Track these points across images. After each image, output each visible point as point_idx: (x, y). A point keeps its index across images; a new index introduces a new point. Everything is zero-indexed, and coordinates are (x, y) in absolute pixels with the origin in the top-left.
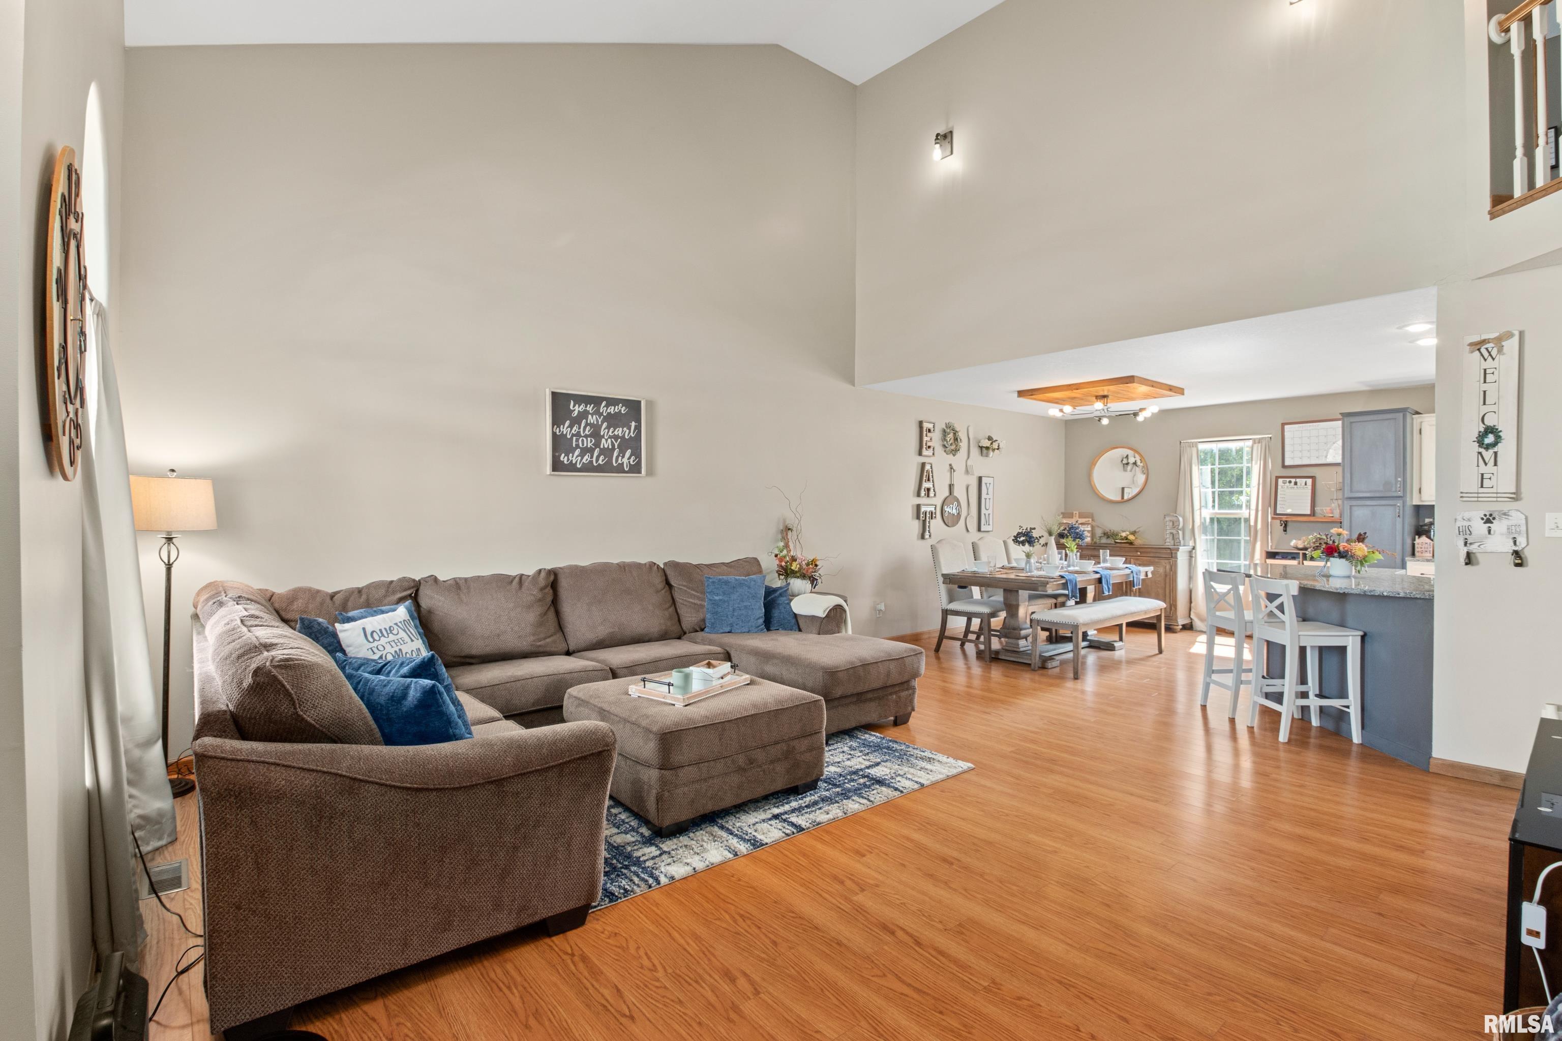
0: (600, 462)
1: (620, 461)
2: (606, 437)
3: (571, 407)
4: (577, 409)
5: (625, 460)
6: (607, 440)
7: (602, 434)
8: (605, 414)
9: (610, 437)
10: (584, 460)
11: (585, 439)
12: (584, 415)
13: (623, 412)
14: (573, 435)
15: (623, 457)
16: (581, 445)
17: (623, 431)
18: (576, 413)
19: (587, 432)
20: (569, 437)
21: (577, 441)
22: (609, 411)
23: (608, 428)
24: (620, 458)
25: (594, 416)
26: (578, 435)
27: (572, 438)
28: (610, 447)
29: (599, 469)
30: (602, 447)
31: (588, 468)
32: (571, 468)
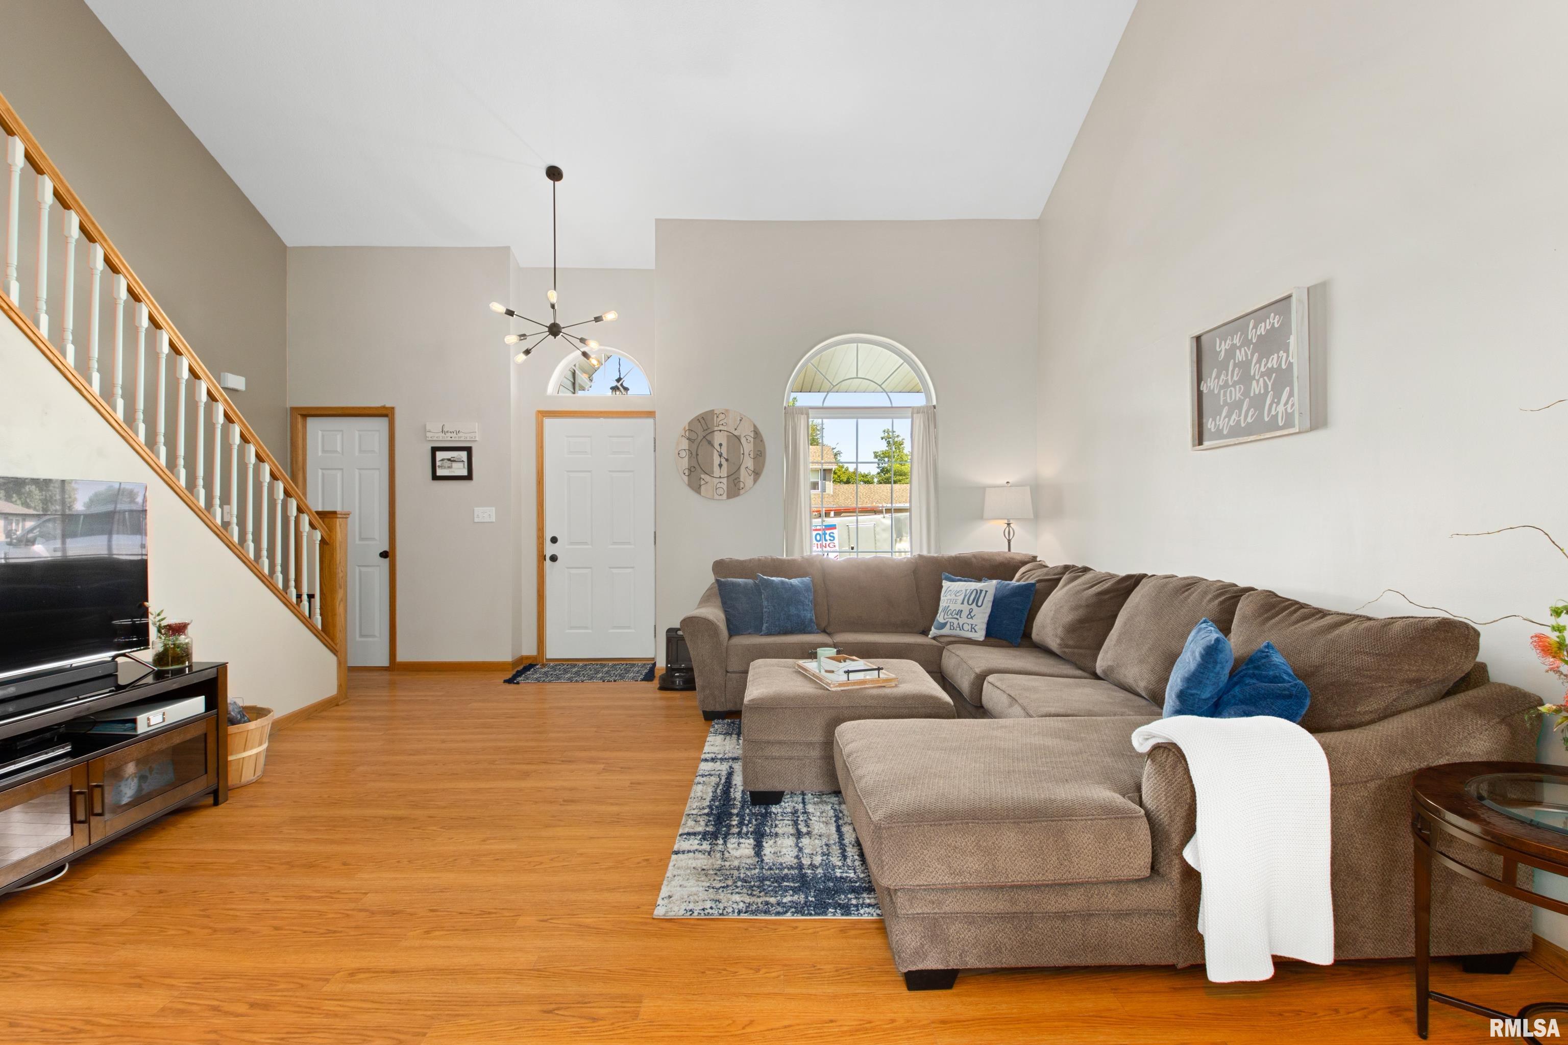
0: (1249, 420)
1: (1273, 413)
2: (1257, 377)
3: (1218, 350)
4: (1222, 348)
5: (1281, 408)
6: (1258, 381)
7: (1252, 373)
8: (1254, 341)
9: (1262, 376)
10: (1231, 423)
11: (1232, 389)
12: (1231, 353)
13: (1276, 326)
14: (1221, 387)
15: (1278, 403)
16: (1228, 400)
17: (1278, 357)
18: (1223, 353)
19: (1235, 378)
20: (1216, 392)
21: (1225, 395)
22: (1258, 333)
23: (1259, 361)
24: (1274, 405)
25: (1243, 349)
26: (1226, 385)
27: (1219, 392)
28: (1262, 392)
29: (1249, 430)
30: (1252, 395)
31: (1237, 432)
32: (1219, 434)
